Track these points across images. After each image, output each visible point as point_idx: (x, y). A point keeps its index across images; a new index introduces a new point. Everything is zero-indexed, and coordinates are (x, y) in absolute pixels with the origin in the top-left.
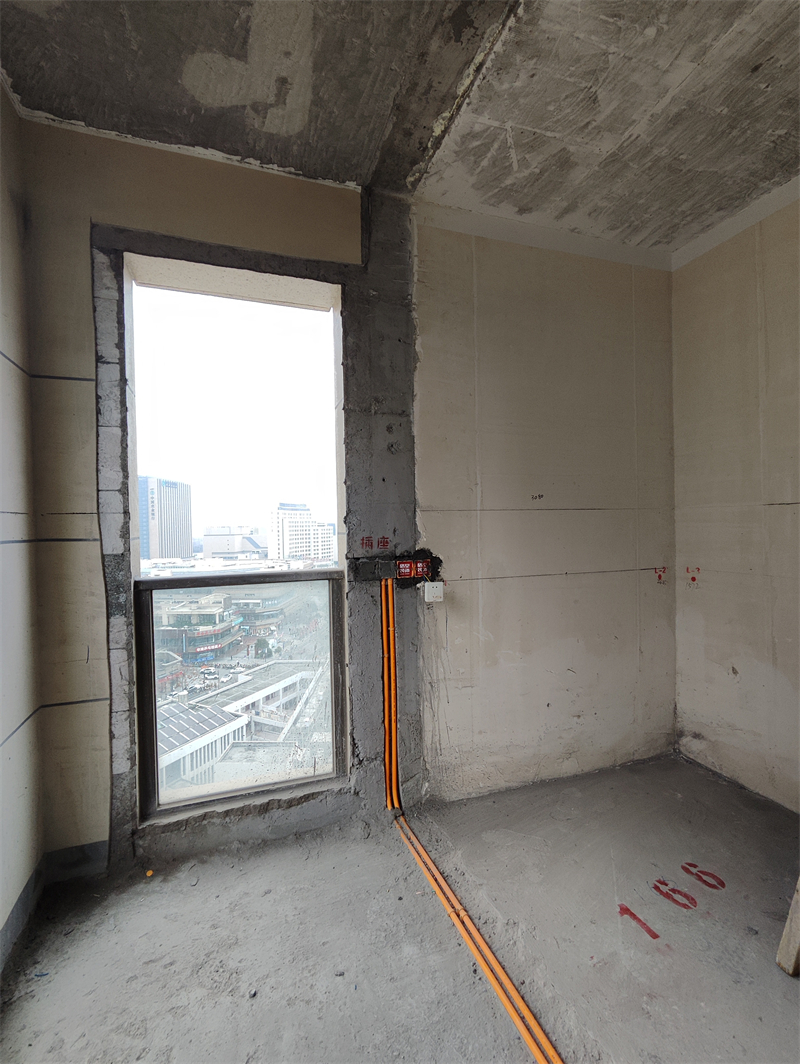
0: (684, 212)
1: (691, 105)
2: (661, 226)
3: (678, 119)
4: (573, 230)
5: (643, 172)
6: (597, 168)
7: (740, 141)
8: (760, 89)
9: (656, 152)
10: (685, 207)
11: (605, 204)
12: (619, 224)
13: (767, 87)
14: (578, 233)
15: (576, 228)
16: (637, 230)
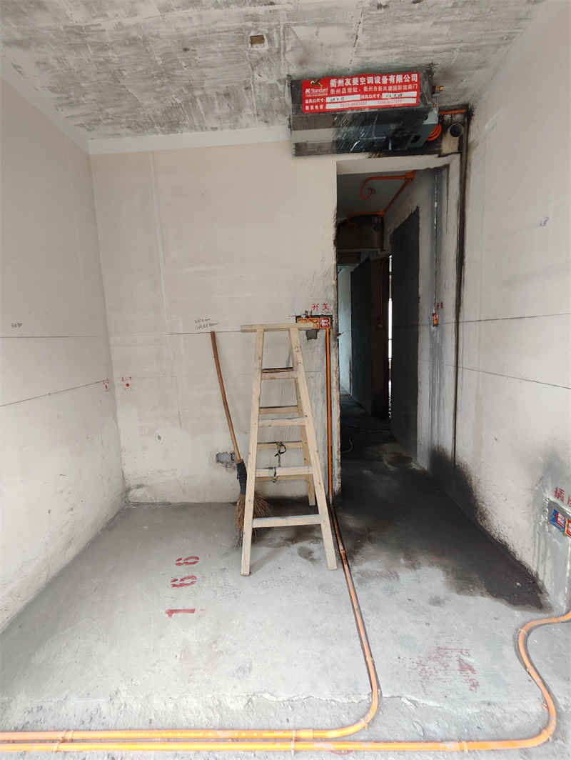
0: (108, 114)
1: (145, 40)
2: (89, 114)
3: (133, 42)
4: (16, 67)
5: (95, 62)
6: (61, 28)
7: (158, 90)
8: (181, 65)
9: (110, 54)
10: (110, 111)
11: (55, 64)
12: (59, 90)
13: (185, 67)
14: (19, 72)
15: (19, 67)
16: (71, 105)
